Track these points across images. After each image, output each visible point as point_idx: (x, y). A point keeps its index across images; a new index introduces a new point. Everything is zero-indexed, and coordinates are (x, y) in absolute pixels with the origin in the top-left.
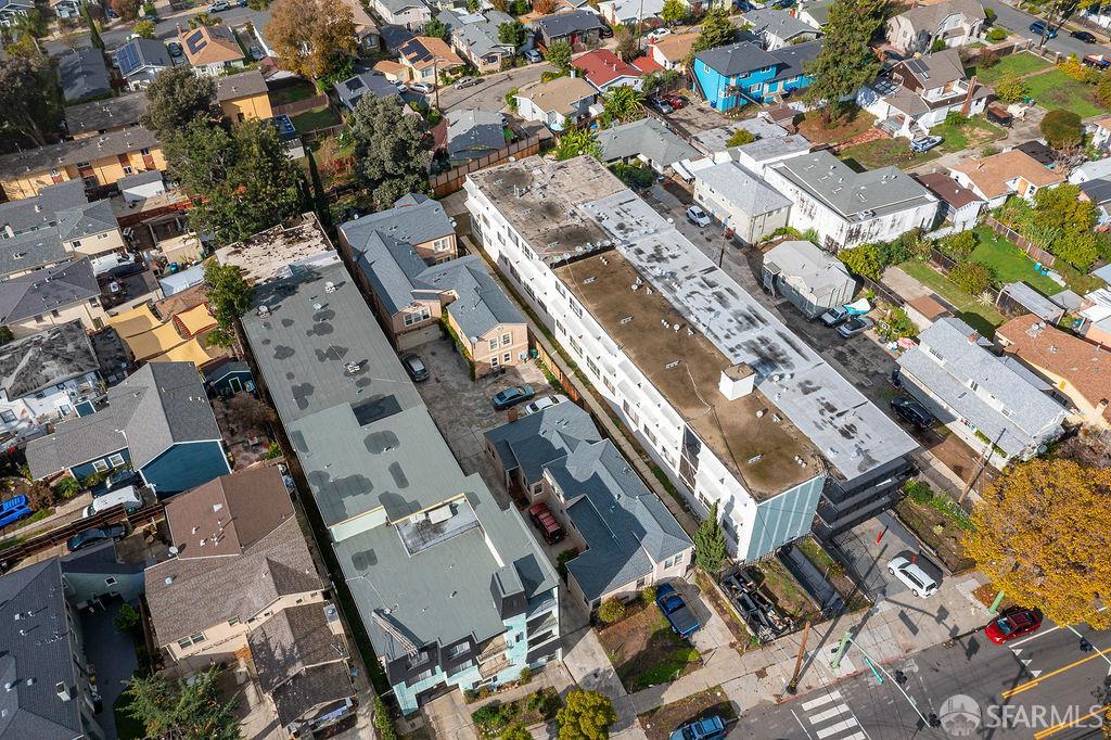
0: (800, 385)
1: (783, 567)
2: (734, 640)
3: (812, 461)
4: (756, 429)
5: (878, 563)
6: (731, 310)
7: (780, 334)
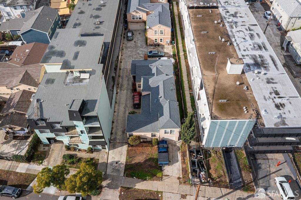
0: (268, 79)
1: (222, 157)
2: (181, 176)
3: (252, 112)
4: (232, 89)
5: (272, 175)
6: (253, 41)
7: (271, 57)
